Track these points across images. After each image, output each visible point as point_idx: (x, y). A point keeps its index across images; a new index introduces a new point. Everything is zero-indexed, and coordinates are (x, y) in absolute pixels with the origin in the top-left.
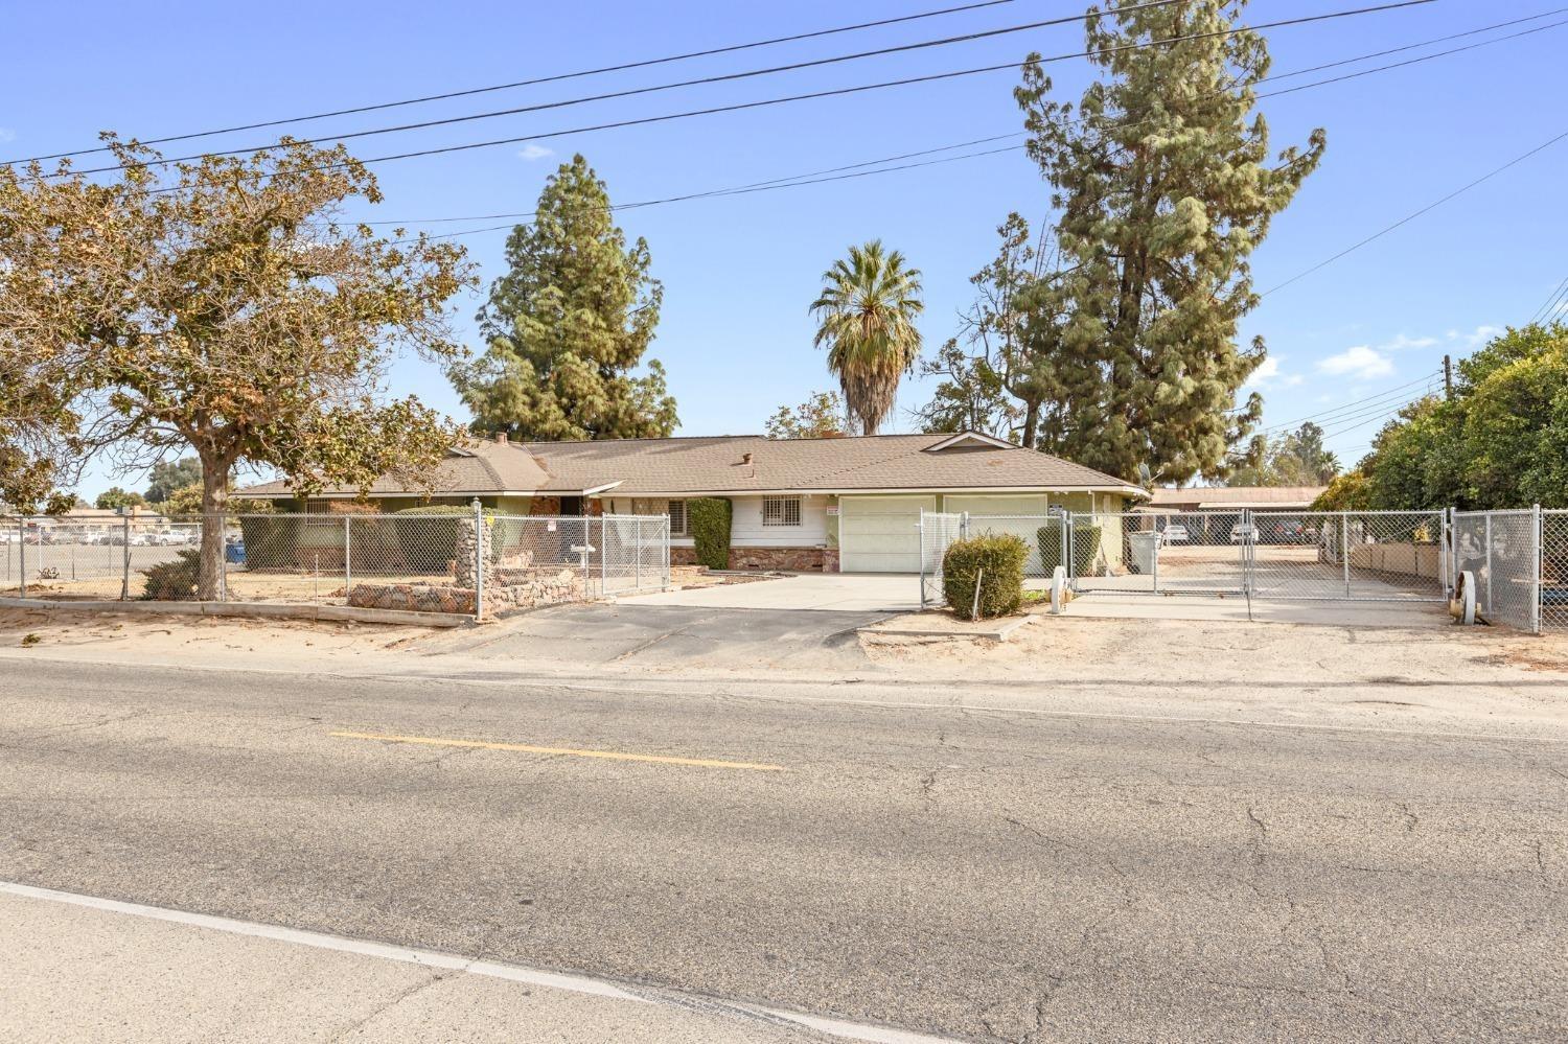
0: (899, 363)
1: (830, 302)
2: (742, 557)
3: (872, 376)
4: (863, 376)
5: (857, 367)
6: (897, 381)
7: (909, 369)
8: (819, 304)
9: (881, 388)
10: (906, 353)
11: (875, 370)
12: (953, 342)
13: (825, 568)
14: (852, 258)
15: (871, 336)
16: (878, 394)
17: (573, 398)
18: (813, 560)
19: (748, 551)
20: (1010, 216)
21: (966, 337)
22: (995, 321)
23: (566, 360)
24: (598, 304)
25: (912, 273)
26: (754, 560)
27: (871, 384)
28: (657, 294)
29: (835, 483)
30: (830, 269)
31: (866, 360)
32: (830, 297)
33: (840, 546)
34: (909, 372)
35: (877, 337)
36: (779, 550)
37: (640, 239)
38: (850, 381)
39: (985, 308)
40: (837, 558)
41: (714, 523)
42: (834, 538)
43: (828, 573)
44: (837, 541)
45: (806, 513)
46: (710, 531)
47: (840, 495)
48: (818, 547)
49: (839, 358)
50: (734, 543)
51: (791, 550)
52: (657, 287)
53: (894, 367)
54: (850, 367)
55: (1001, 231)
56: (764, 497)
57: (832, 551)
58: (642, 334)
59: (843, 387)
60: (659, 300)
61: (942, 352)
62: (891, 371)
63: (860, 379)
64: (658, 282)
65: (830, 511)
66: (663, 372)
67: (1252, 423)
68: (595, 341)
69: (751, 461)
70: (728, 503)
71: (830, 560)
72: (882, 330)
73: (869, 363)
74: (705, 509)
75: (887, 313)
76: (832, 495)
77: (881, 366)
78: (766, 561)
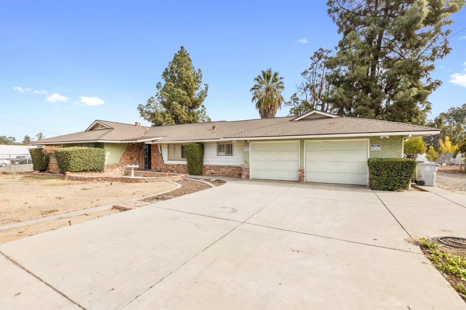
0: (277, 105)
1: (256, 88)
2: (208, 169)
3: (268, 109)
4: (266, 109)
5: (264, 106)
6: (276, 111)
7: (280, 107)
8: (253, 89)
9: (271, 113)
10: (279, 103)
11: (269, 107)
12: (295, 94)
13: (243, 177)
14: (263, 74)
15: (268, 97)
16: (270, 115)
17: (177, 116)
18: (238, 172)
19: (211, 167)
20: (315, 53)
21: (300, 93)
22: (310, 87)
23: (174, 104)
24: (186, 88)
25: (281, 78)
26: (213, 171)
27: (268, 112)
28: (207, 88)
29: (247, 135)
30: (256, 77)
31: (266, 104)
32: (256, 87)
33: (250, 166)
34: (280, 108)
35: (270, 97)
36: (223, 167)
37: (199, 69)
38: (262, 111)
39: (306, 83)
40: (249, 172)
41: (194, 154)
42: (247, 162)
43: (244, 180)
44: (248, 164)
45: (235, 150)
46: (193, 158)
47: (250, 141)
48: (240, 166)
49: (259, 105)
50: (205, 163)
51: (229, 167)
52: (207, 86)
53: (275, 106)
54: (262, 106)
55: (311, 58)
56: (217, 142)
57: (246, 168)
58: (201, 99)
59: (260, 113)
60: (207, 90)
61: (291, 97)
62: (274, 108)
63: (265, 110)
64: (207, 85)
65: (245, 149)
66: (205, 109)
67: (427, 113)
68: (184, 99)
69: (216, 129)
70: (202, 146)
71: (245, 173)
72: (272, 95)
73: (267, 105)
74: (190, 148)
75: (273, 89)
76: (246, 141)
77: (271, 106)
78: (218, 172)
